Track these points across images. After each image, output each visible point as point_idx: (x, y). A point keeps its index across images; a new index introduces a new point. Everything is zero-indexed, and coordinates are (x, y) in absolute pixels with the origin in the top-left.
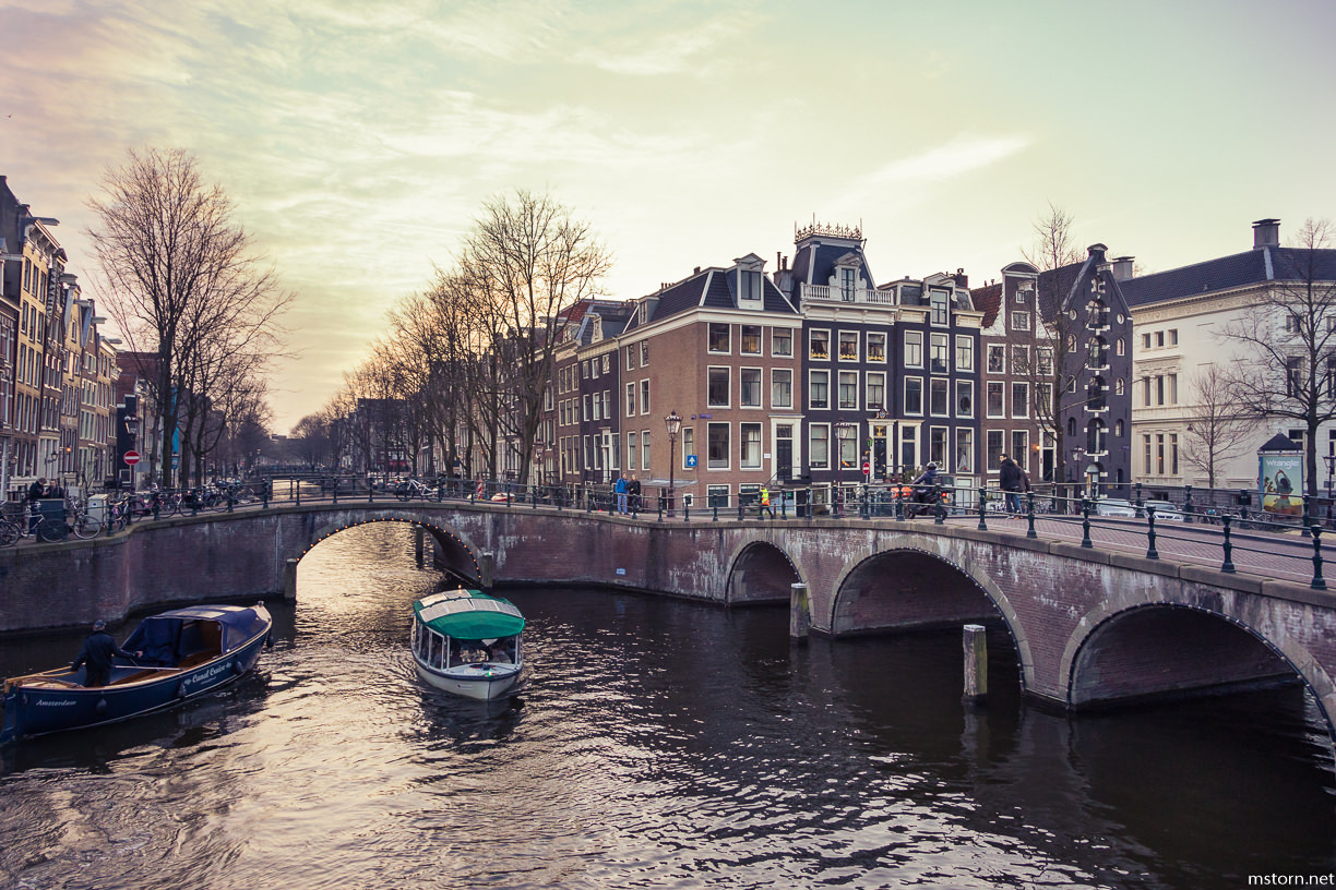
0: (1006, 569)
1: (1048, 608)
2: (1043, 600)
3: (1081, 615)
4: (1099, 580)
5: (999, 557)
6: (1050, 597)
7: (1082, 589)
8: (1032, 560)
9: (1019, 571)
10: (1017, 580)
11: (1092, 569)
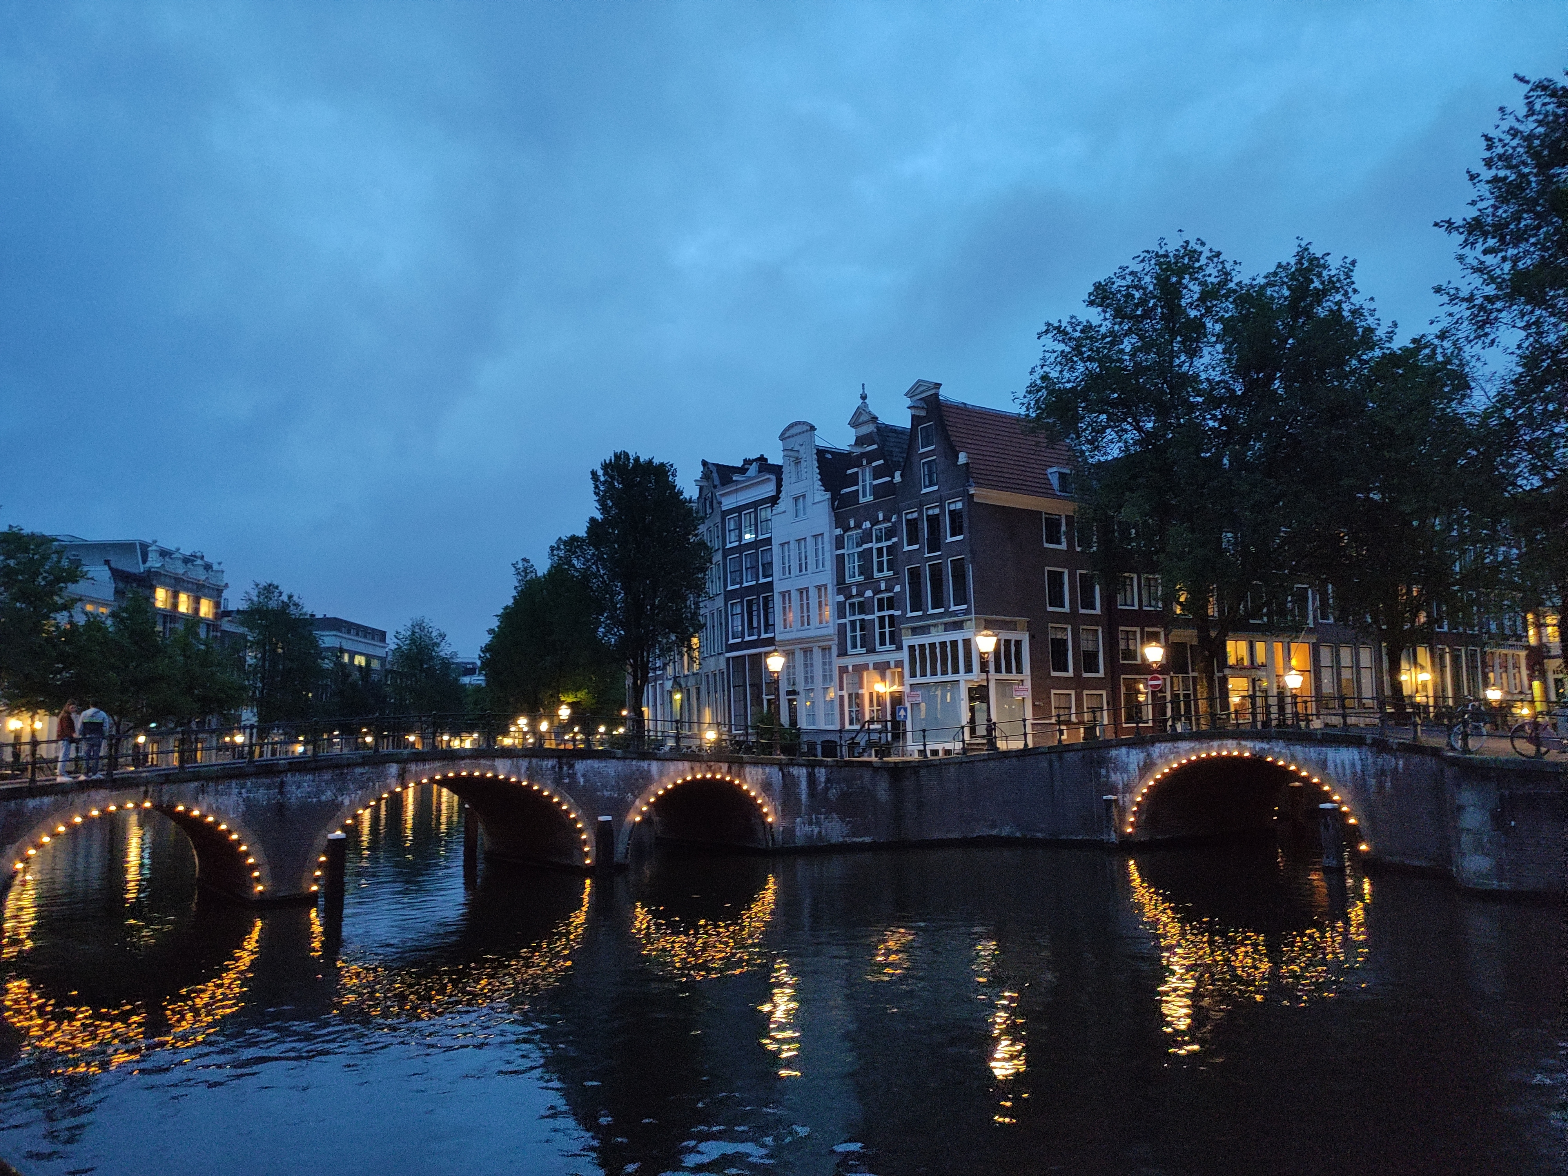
0: (573, 776)
1: (610, 798)
2: (606, 793)
3: (636, 797)
4: (649, 771)
5: (565, 768)
6: (612, 790)
7: (637, 780)
8: (596, 766)
9: (584, 776)
10: (582, 783)
11: (644, 764)
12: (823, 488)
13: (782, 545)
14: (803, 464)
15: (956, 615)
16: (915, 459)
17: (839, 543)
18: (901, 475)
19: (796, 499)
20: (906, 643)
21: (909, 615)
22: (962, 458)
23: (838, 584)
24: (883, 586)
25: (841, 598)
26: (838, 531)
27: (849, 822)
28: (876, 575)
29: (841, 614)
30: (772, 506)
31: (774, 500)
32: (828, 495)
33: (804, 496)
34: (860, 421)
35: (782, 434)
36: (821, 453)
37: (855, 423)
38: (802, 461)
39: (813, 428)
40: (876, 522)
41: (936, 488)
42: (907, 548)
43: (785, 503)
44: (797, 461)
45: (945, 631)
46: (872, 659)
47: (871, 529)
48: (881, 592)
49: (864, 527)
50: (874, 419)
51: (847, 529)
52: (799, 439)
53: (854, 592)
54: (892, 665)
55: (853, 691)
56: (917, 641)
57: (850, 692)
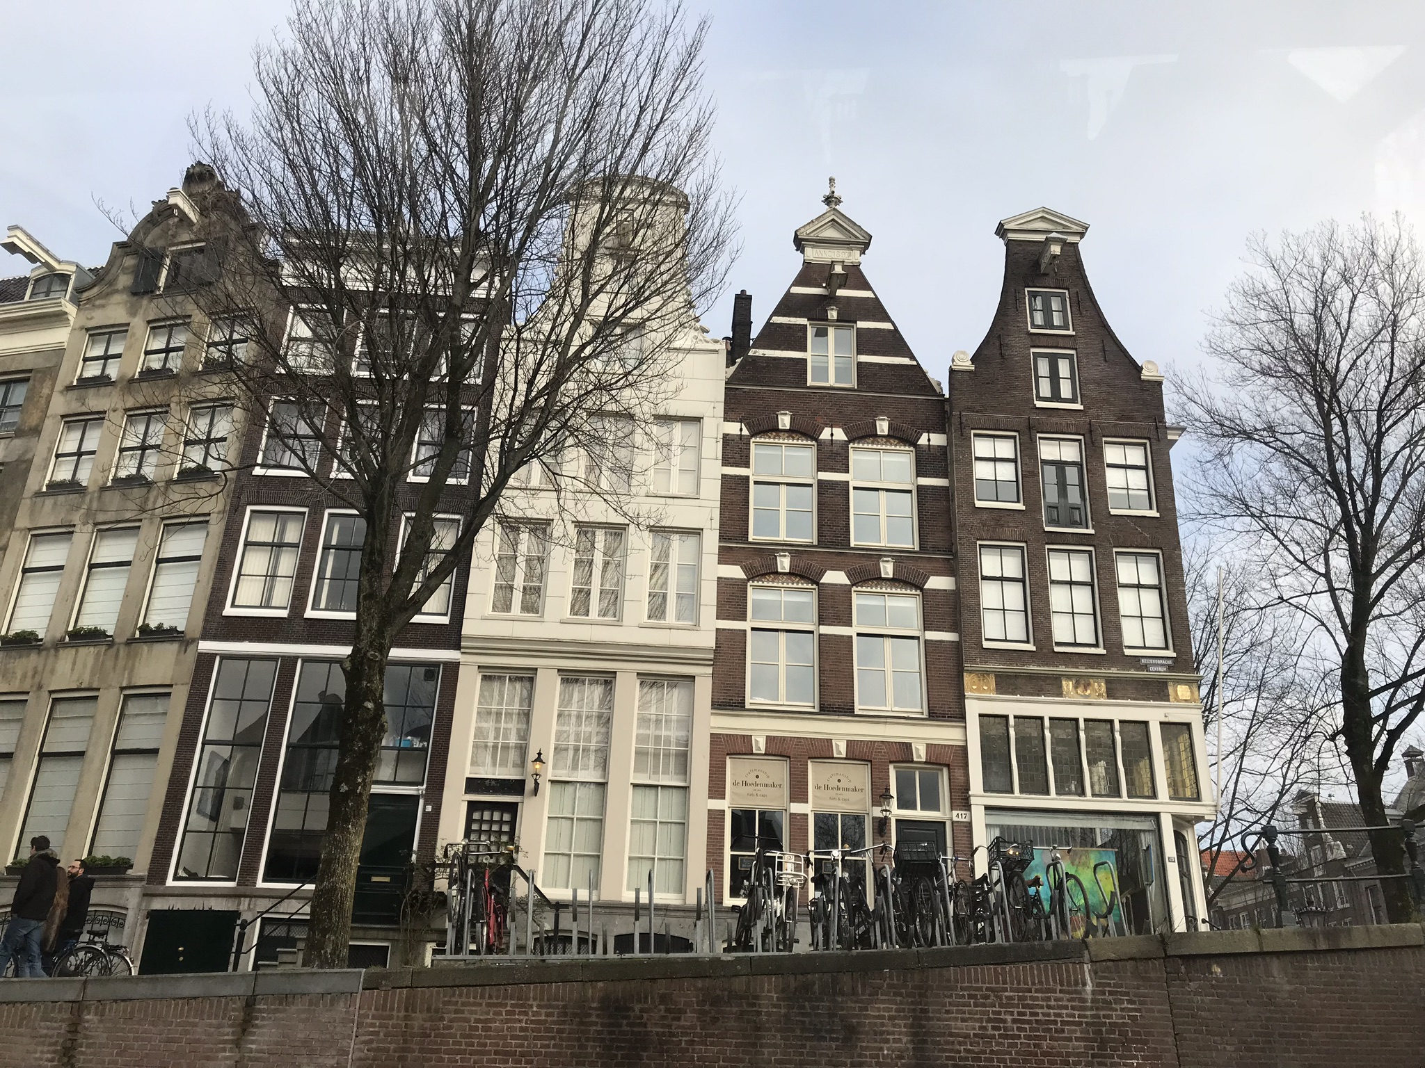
15: (1146, 667)
16: (1015, 341)
17: (737, 451)
20: (974, 708)
21: (988, 644)
22: (1149, 371)
23: (725, 537)
24: (887, 569)
25: (736, 572)
26: (734, 428)
28: (860, 543)
32: (721, 345)
40: (864, 435)
41: (1074, 406)
42: (982, 503)
45: (1109, 696)
46: (841, 731)
47: (845, 446)
48: (879, 580)
49: (825, 434)
51: (764, 429)
53: (784, 563)
54: (920, 753)
55: (757, 803)
56: (1013, 707)
57: (746, 804)
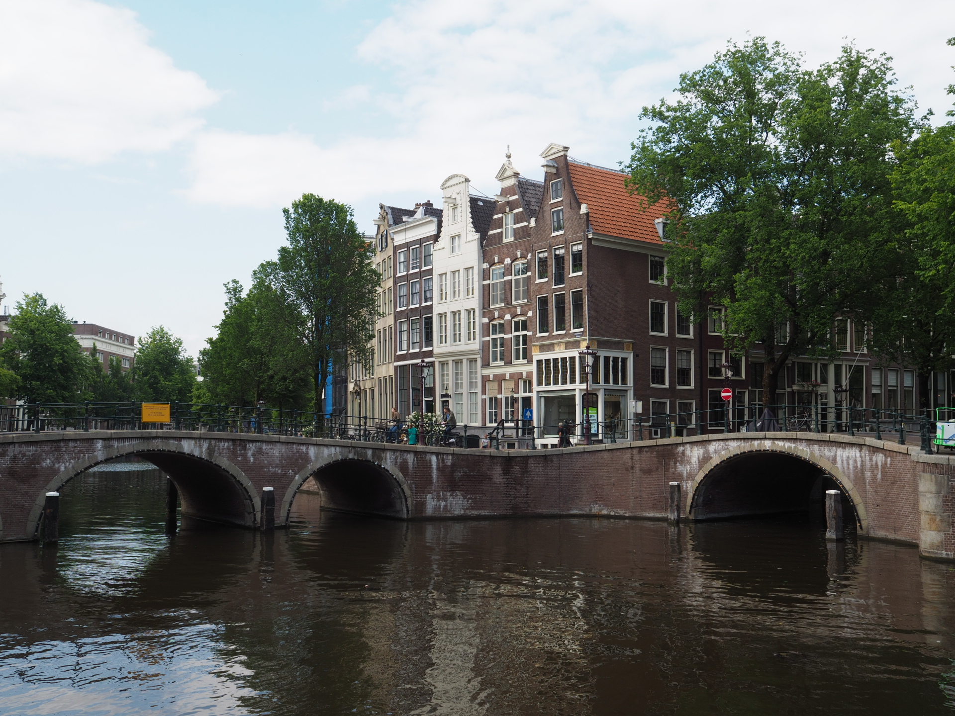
12: (474, 230)
13: (441, 275)
14: (459, 209)
15: (575, 336)
16: (547, 209)
17: (485, 275)
18: (536, 221)
19: (453, 238)
20: (535, 358)
21: (539, 335)
22: (584, 209)
23: (484, 308)
24: (519, 311)
25: (486, 320)
26: (486, 266)
27: (470, 498)
28: (514, 303)
29: (485, 333)
30: (434, 243)
31: (436, 238)
32: (477, 236)
33: (459, 236)
34: (505, 175)
35: (443, 185)
36: (474, 201)
37: (501, 177)
38: (458, 206)
39: (467, 180)
40: (515, 259)
41: (562, 232)
42: (538, 281)
43: (444, 241)
44: (455, 207)
45: (566, 349)
46: (508, 371)
47: (511, 264)
48: (517, 315)
49: (505, 263)
50: (516, 175)
51: (493, 264)
52: (457, 189)
53: (496, 315)
54: (524, 376)
55: (493, 396)
56: (544, 356)
57: (491, 396)
